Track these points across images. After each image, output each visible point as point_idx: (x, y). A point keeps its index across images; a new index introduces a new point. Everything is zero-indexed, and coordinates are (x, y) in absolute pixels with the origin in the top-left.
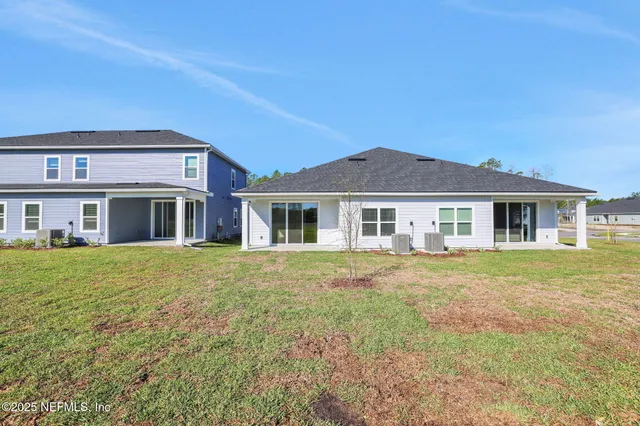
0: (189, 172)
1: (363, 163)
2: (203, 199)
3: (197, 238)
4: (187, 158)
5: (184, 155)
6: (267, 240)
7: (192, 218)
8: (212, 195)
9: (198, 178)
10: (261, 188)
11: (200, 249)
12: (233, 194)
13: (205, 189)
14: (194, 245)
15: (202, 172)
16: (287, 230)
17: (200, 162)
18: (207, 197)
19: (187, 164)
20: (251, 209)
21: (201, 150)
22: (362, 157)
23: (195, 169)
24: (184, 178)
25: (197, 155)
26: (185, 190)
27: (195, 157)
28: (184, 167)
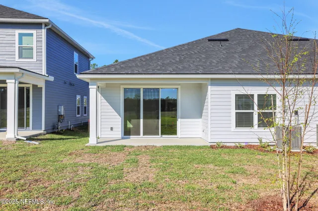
0: (24, 52)
1: (226, 43)
2: (41, 84)
3: (33, 129)
4: (21, 35)
5: (17, 32)
6: (118, 132)
7: (28, 106)
8: (51, 79)
9: (34, 59)
10: (113, 69)
11: (37, 143)
12: (78, 76)
13: (44, 72)
14: (30, 138)
15: (39, 52)
16: (142, 120)
17: (38, 39)
18: (47, 82)
19: (20, 42)
20: (99, 95)
21: (38, 26)
22: (223, 38)
23: (32, 49)
24: (17, 59)
25: (34, 32)
26: (18, 70)
27: (31, 35)
28: (17, 45)
